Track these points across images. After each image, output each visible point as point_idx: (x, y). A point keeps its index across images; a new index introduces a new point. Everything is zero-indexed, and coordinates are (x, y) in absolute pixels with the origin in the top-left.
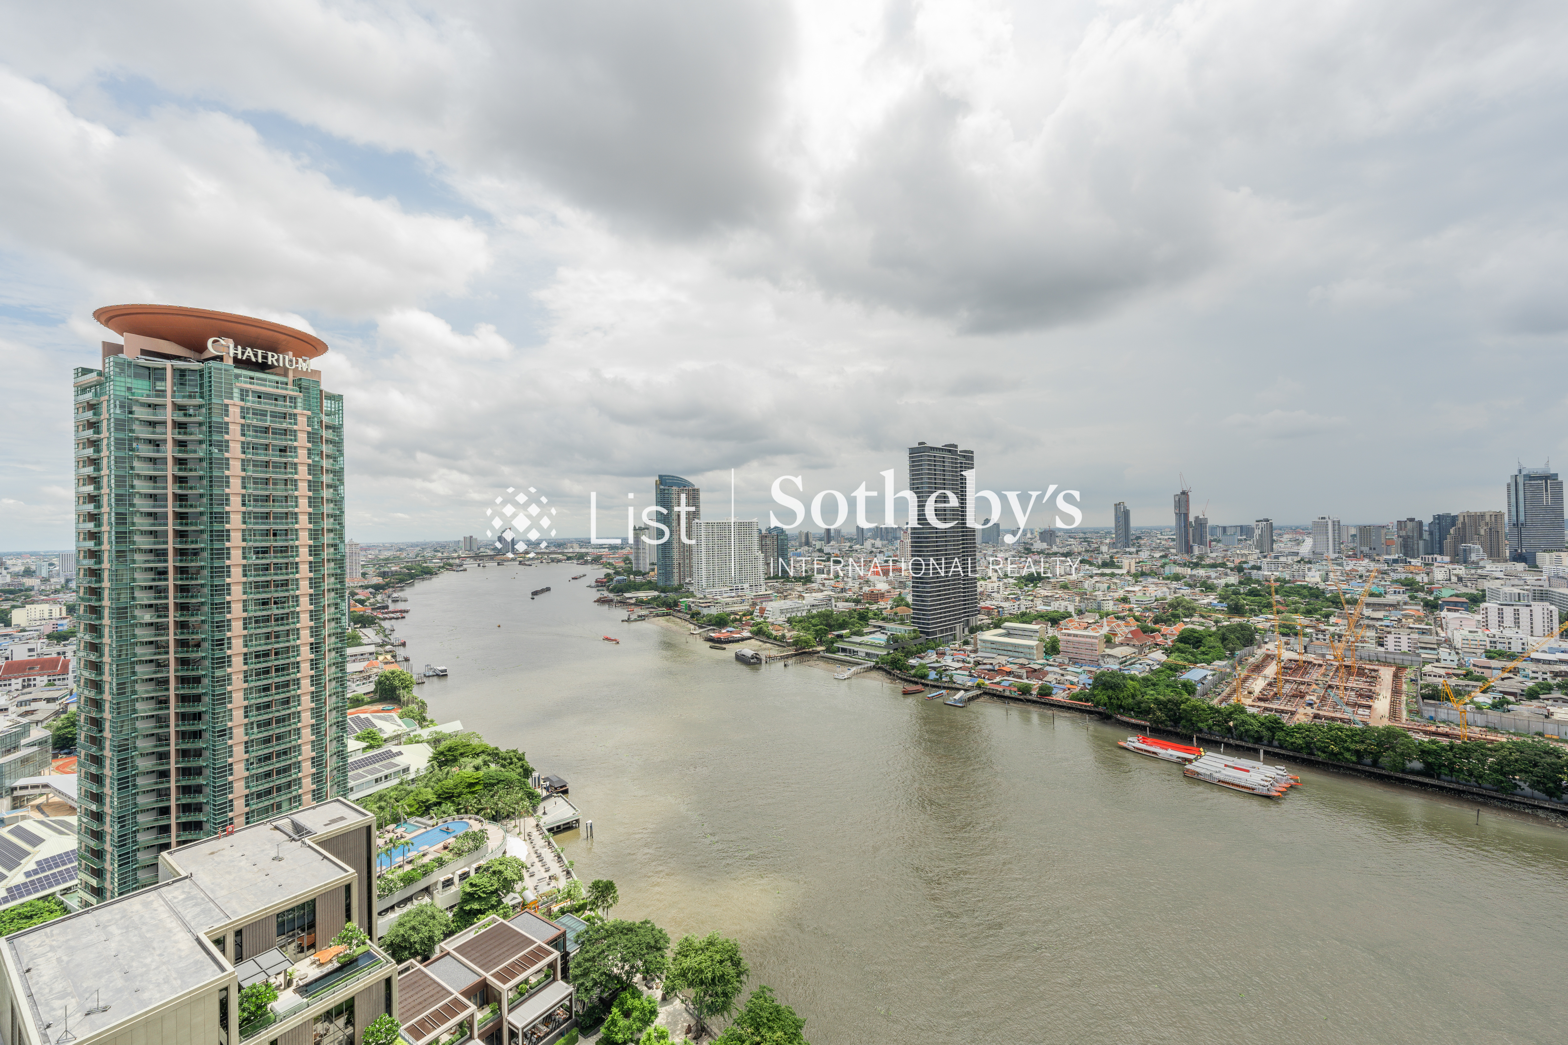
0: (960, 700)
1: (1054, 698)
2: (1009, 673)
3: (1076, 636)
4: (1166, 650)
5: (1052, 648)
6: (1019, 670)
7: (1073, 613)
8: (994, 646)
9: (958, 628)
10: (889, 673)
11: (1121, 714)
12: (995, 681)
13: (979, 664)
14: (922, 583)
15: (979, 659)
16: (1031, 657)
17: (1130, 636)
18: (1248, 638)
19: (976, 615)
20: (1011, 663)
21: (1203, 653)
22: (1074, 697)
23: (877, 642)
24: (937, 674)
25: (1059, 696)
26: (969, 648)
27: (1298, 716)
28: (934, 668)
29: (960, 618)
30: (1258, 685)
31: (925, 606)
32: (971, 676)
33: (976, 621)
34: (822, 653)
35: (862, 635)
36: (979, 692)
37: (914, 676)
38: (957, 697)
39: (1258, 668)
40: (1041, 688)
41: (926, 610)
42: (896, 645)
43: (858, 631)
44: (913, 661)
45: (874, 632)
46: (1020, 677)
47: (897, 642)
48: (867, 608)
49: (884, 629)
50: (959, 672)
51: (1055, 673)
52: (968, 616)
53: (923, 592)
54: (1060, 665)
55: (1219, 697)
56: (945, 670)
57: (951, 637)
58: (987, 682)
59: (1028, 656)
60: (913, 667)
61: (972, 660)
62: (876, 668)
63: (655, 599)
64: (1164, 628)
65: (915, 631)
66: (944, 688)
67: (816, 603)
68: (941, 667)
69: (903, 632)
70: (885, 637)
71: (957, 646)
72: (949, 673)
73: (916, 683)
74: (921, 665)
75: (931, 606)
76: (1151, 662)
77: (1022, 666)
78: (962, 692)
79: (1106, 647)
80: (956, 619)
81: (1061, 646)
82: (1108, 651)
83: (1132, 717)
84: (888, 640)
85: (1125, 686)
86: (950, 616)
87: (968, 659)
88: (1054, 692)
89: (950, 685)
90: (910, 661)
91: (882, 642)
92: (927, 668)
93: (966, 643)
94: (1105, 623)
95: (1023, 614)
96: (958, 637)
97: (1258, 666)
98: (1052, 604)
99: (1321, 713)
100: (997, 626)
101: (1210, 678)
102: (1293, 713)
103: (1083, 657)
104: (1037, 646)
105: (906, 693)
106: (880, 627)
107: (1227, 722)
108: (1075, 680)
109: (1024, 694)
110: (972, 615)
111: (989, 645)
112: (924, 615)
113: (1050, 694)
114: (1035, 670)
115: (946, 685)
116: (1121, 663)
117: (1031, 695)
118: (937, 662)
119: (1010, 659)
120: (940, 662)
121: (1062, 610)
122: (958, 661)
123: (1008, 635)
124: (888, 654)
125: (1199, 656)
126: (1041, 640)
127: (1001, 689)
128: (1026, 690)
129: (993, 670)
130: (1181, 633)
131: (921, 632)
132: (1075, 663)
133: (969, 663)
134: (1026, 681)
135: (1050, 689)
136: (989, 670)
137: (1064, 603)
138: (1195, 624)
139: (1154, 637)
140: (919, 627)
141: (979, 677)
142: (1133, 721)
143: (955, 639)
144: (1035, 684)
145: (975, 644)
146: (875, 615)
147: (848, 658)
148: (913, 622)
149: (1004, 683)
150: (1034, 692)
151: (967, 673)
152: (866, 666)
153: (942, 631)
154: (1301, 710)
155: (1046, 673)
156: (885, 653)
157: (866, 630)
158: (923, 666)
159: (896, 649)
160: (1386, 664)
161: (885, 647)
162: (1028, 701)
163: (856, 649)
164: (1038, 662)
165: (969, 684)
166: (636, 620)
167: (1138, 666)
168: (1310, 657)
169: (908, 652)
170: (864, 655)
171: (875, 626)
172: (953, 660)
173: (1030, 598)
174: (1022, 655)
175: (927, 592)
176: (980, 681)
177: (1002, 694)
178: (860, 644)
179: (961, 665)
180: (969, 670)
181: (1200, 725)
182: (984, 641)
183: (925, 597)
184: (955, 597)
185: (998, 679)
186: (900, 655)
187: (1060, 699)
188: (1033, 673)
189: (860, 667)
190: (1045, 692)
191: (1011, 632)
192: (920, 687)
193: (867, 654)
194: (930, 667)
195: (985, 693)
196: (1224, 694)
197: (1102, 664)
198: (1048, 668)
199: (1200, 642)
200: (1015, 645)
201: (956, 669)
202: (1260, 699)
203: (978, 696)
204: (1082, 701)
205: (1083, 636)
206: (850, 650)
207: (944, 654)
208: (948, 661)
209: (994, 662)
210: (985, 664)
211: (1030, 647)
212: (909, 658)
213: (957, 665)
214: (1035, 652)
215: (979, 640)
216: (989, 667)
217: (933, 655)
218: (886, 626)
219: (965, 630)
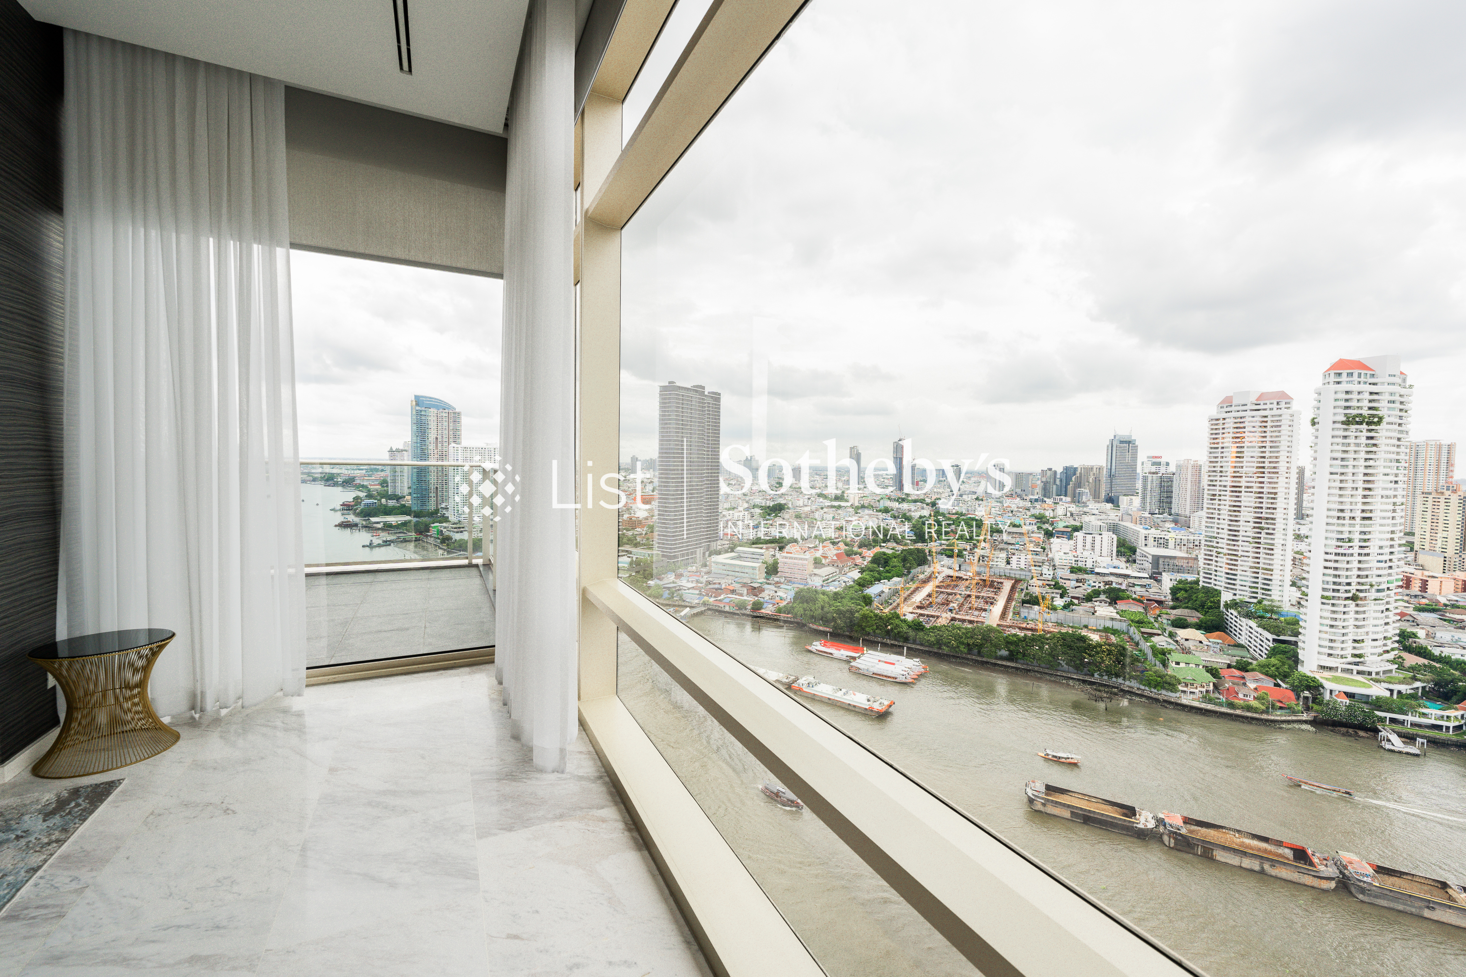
0: (685, 616)
1: (763, 611)
2: (733, 592)
3: (795, 558)
4: (862, 569)
5: (772, 570)
6: (741, 589)
7: (798, 539)
8: (724, 568)
9: (698, 552)
11: (812, 623)
12: (719, 598)
13: (710, 584)
14: (667, 511)
15: (711, 579)
16: (754, 577)
17: (835, 558)
18: (922, 559)
19: (717, 540)
20: (737, 582)
21: (888, 572)
22: (779, 611)
25: (768, 610)
26: (704, 570)
27: (940, 620)
28: (669, 588)
29: (701, 543)
30: (919, 597)
31: (670, 532)
32: (700, 594)
33: (717, 545)
36: (703, 609)
38: (682, 614)
39: (924, 583)
40: (754, 604)
41: (669, 536)
42: (638, 568)
44: (651, 583)
46: (741, 595)
50: (691, 591)
51: (770, 590)
52: (710, 542)
53: (668, 520)
54: (777, 584)
55: (891, 607)
57: (692, 561)
58: (712, 599)
59: (752, 576)
60: (650, 588)
61: (704, 581)
63: (405, 524)
64: (864, 551)
65: (657, 555)
66: (674, 606)
68: (675, 587)
69: (647, 555)
70: (630, 559)
71: (694, 568)
72: (680, 592)
75: (674, 532)
76: (847, 580)
77: (744, 585)
78: (688, 609)
79: (816, 568)
80: (697, 544)
81: (781, 567)
82: (816, 571)
83: (821, 625)
84: (631, 563)
85: (818, 600)
86: (691, 541)
87: (701, 580)
88: (765, 605)
90: (649, 582)
91: (626, 565)
92: (661, 588)
93: (705, 565)
94: (821, 548)
95: (759, 540)
96: (698, 561)
97: (925, 581)
99: (957, 616)
100: (732, 551)
101: (887, 592)
102: (938, 617)
103: (796, 576)
104: (759, 567)
106: (627, 551)
107: (887, 626)
108: (784, 595)
109: (740, 609)
110: (714, 541)
111: (721, 566)
112: (667, 540)
113: (762, 609)
114: (755, 588)
115: (677, 603)
116: (823, 581)
117: (746, 609)
118: (673, 582)
119: (736, 579)
120: (676, 583)
121: (791, 537)
122: (692, 582)
123: (739, 558)
124: (631, 575)
125: (884, 575)
126: (765, 562)
127: (722, 605)
128: (741, 605)
129: (720, 589)
130: (875, 556)
131: (663, 556)
132: (789, 581)
133: (701, 583)
134: (745, 598)
135: (762, 604)
136: (717, 589)
138: (888, 549)
139: (853, 559)
140: (662, 551)
141: (707, 595)
142: (821, 628)
143: (695, 562)
144: (751, 599)
145: (711, 566)
146: (629, 540)
148: (658, 547)
149: (725, 601)
150: (749, 607)
151: (697, 592)
153: (683, 555)
154: (944, 615)
155: (763, 591)
158: (658, 586)
159: (638, 572)
160: (1009, 578)
161: (628, 570)
162: (744, 615)
164: (759, 581)
165: (697, 601)
166: (379, 546)
167: (836, 583)
168: (961, 574)
169: (649, 574)
171: (623, 551)
172: (688, 581)
173: (769, 526)
174: (747, 575)
176: (706, 598)
177: (723, 609)
179: (694, 585)
180: (700, 589)
181: (867, 629)
182: (717, 563)
183: (669, 524)
184: (697, 525)
185: (722, 597)
186: (639, 577)
187: (770, 613)
188: (754, 591)
190: (757, 606)
191: (742, 555)
194: (664, 588)
195: (709, 609)
196: (895, 604)
197: (810, 582)
198: (766, 586)
199: (888, 562)
200: (742, 567)
201: (689, 589)
202: (918, 607)
203: (701, 613)
204: (785, 613)
205: (801, 559)
207: (681, 575)
208: (684, 582)
209: (722, 581)
210: (715, 584)
211: (754, 568)
212: (649, 580)
213: (690, 585)
214: (757, 572)
215: (714, 562)
216: (717, 586)
217: (671, 577)
218: (634, 550)
219: (704, 554)
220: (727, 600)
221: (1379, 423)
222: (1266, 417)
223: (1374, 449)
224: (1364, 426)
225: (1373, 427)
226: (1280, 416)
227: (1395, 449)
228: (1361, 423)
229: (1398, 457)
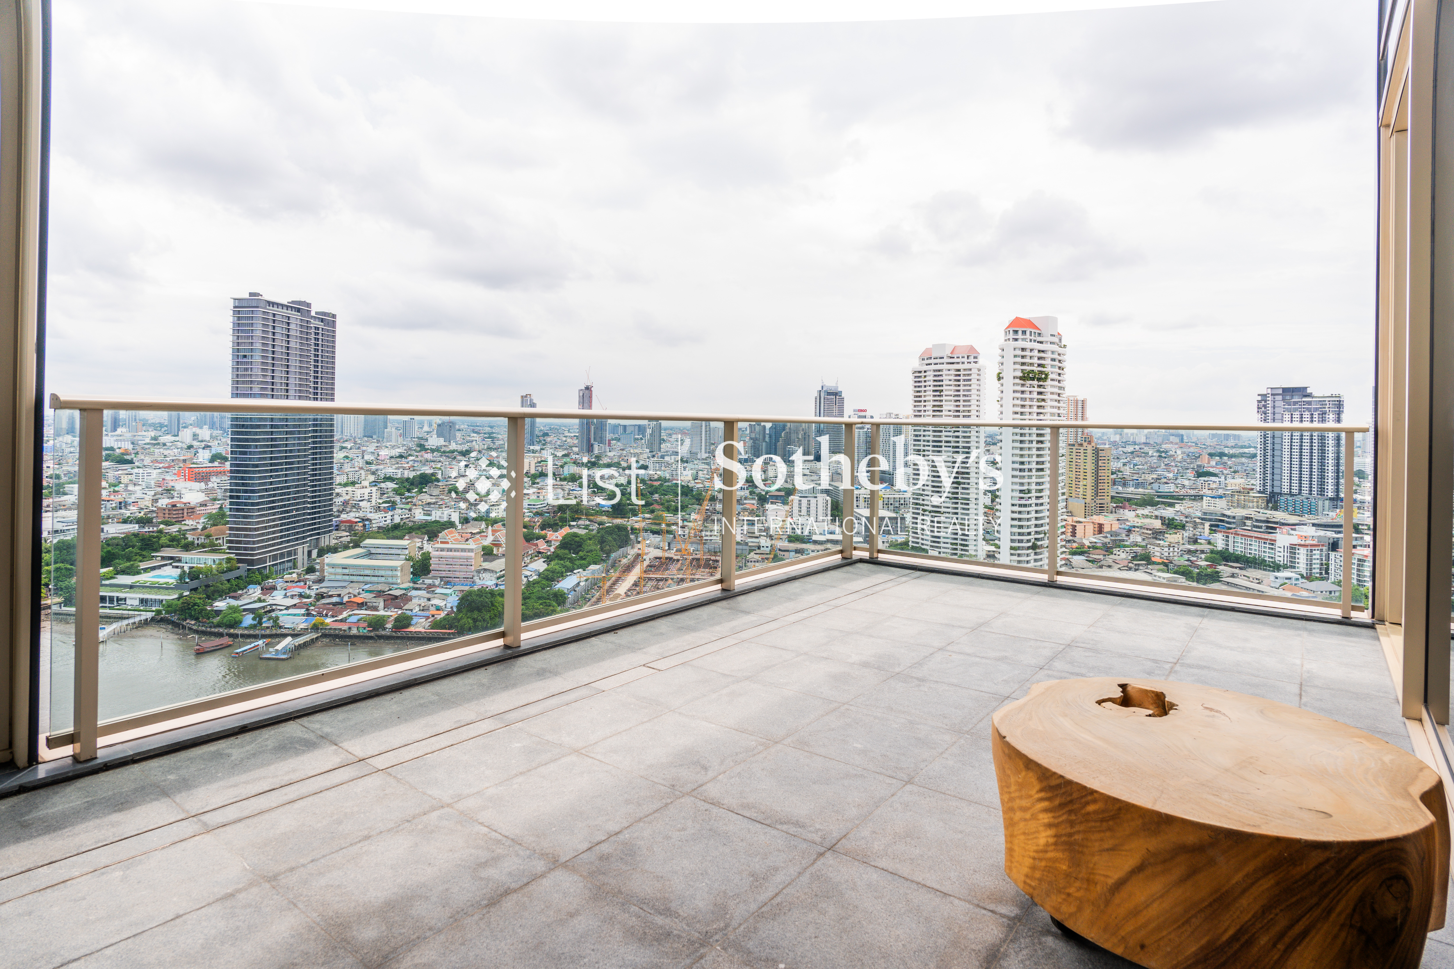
0: (284, 651)
1: (412, 629)
2: (361, 605)
3: (454, 550)
4: (548, 557)
5: (421, 568)
6: (374, 600)
7: (457, 523)
8: (346, 571)
9: (300, 552)
10: (176, 625)
12: (340, 617)
13: (323, 597)
14: (246, 491)
15: (324, 590)
16: (394, 580)
17: (510, 545)
18: (624, 538)
19: (330, 531)
20: (367, 591)
21: (582, 558)
22: (435, 625)
23: (162, 581)
24: (254, 619)
25: (420, 626)
26: (311, 577)
28: (252, 611)
29: (304, 538)
30: (622, 587)
31: (249, 523)
32: (308, 614)
33: (330, 539)
34: (55, 608)
35: (138, 573)
36: (314, 636)
37: (219, 625)
38: (279, 647)
39: (628, 568)
40: (397, 620)
41: (250, 530)
42: (195, 584)
43: (128, 568)
44: (220, 605)
45: (159, 567)
46: (376, 609)
47: (198, 578)
48: (160, 531)
49: (180, 561)
50: (291, 611)
51: (420, 597)
52: (318, 534)
53: (246, 504)
54: (430, 588)
55: (589, 604)
56: (270, 611)
57: (290, 564)
58: (328, 620)
59: (390, 580)
60: (218, 612)
61: (313, 593)
62: (158, 621)
64: (549, 534)
65: (229, 560)
66: (264, 636)
67: (59, 527)
68: (264, 607)
69: (210, 563)
70: (177, 573)
71: (295, 575)
72: (273, 614)
73: (220, 635)
74: (230, 608)
75: (258, 523)
76: (528, 573)
77: (379, 594)
78: (289, 639)
79: (484, 561)
80: (297, 539)
81: (434, 564)
82: (486, 565)
84: (181, 577)
85: (493, 605)
86: (289, 535)
87: (308, 592)
88: (413, 622)
89: (274, 632)
90: (217, 604)
91: (171, 581)
92: (239, 611)
93: (311, 570)
94: (490, 533)
95: (396, 527)
96: (299, 564)
97: (629, 566)
98: (433, 513)
100: (357, 545)
101: (582, 584)
103: (458, 574)
104: (402, 566)
105: (200, 653)
106: (171, 558)
108: (441, 603)
109: (375, 629)
110: (325, 533)
111: (340, 571)
112: (246, 536)
113: (409, 625)
114: (396, 597)
115: (268, 632)
116: (498, 578)
117: (385, 629)
118: (260, 600)
119: (366, 587)
120: (264, 601)
121: (445, 519)
122: (292, 596)
123: (369, 555)
124: (180, 597)
125: (577, 562)
126: (409, 559)
127: (345, 627)
128: (377, 624)
129: (341, 603)
130: (564, 538)
131: (239, 561)
132: (447, 583)
133: (309, 597)
134: (382, 613)
135: (410, 618)
136: (335, 604)
137: (447, 512)
138: (579, 529)
139: (537, 545)
140: (237, 554)
141: (320, 614)
143: (295, 567)
144: (393, 613)
145: (322, 571)
146: (173, 539)
147: (108, 611)
148: (229, 548)
149: (351, 619)
150: (389, 626)
151: (303, 611)
152: (137, 619)
153: (275, 558)
155: (410, 599)
156: (176, 596)
157: (143, 565)
158: (234, 610)
159: (194, 590)
161: (176, 587)
162: (380, 637)
163: (122, 595)
164: (401, 586)
165: (302, 626)
168: (672, 553)
169: (214, 592)
170: (137, 602)
171: (163, 558)
172: (286, 596)
173: (408, 506)
174: (383, 579)
175: (253, 504)
176: (318, 619)
177: (347, 633)
178: (131, 587)
179: (296, 601)
180: (307, 606)
182: (333, 566)
183: (249, 510)
184: (297, 510)
185: (345, 614)
186: (197, 598)
187: (423, 630)
188: (394, 600)
189: (125, 622)
190: (403, 622)
191: (373, 551)
192: (226, 640)
193: (142, 601)
194: (245, 610)
195: (324, 636)
196: (594, 600)
197: (479, 580)
198: (414, 593)
199: (580, 546)
200: (374, 568)
201: (287, 608)
203: (313, 641)
204: (445, 628)
205: (463, 550)
206: (111, 599)
207: (274, 588)
208: (277, 598)
209: (343, 592)
210: (331, 596)
211: (393, 569)
212: (215, 600)
213: (290, 602)
214: (399, 574)
215: (328, 565)
216: (335, 600)
217: (255, 592)
218: (185, 556)
219: (310, 553)
220: (353, 619)
221: (1045, 379)
222: (959, 370)
223: (1043, 404)
224: (1035, 382)
225: (1041, 383)
226: (970, 370)
227: (1056, 404)
228: (1033, 379)
229: (1059, 412)
